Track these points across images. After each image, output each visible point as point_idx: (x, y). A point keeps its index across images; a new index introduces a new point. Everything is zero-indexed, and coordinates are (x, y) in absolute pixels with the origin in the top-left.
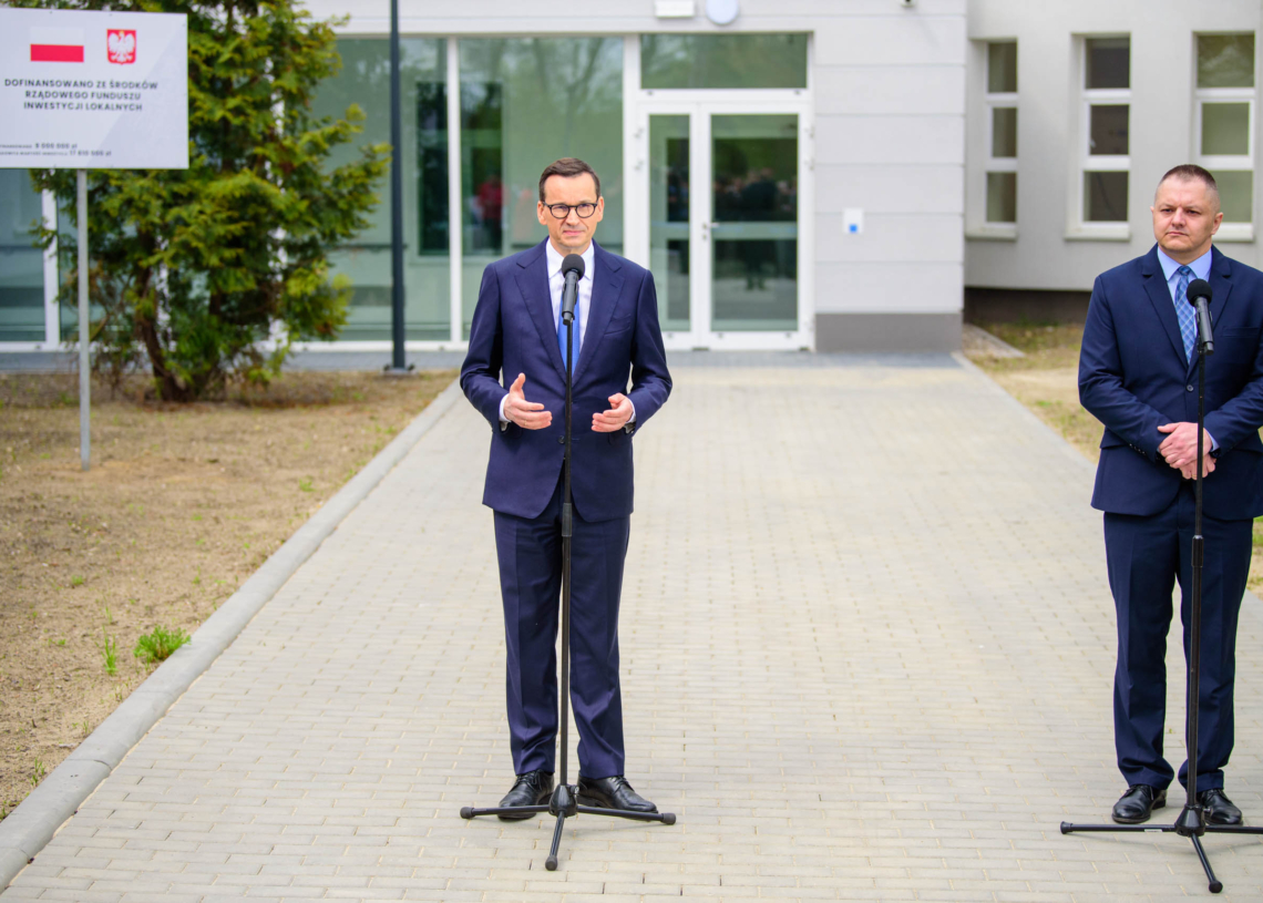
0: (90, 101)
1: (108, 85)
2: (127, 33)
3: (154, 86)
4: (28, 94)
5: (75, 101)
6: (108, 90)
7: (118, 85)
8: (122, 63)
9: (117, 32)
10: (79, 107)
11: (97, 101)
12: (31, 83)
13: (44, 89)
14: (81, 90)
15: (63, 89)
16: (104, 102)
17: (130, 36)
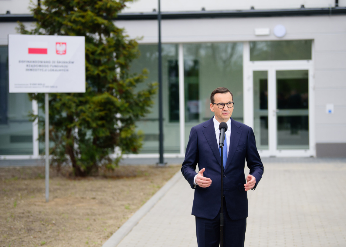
0: (49, 68)
1: (56, 62)
2: (63, 43)
3: (73, 63)
4: (27, 66)
5: (44, 68)
6: (56, 64)
7: (60, 62)
8: (61, 54)
9: (59, 43)
10: (46, 70)
11: (52, 68)
12: (28, 62)
13: (33, 64)
14: (46, 64)
15: (40, 64)
16: (55, 68)
17: (64, 45)
